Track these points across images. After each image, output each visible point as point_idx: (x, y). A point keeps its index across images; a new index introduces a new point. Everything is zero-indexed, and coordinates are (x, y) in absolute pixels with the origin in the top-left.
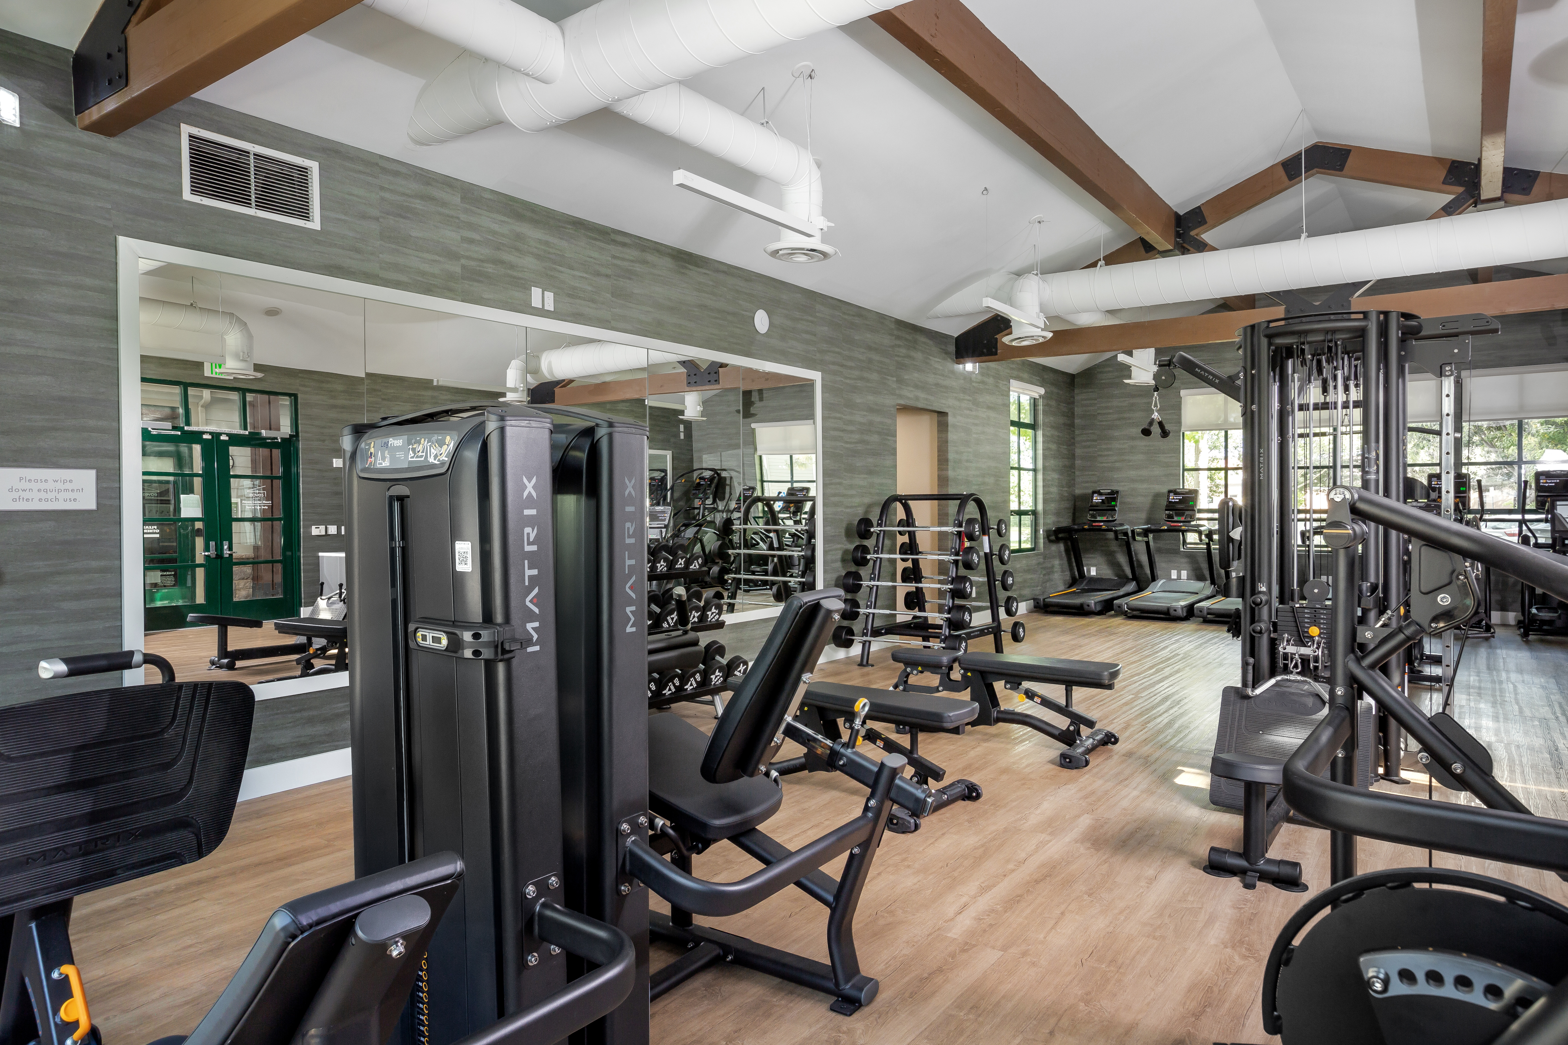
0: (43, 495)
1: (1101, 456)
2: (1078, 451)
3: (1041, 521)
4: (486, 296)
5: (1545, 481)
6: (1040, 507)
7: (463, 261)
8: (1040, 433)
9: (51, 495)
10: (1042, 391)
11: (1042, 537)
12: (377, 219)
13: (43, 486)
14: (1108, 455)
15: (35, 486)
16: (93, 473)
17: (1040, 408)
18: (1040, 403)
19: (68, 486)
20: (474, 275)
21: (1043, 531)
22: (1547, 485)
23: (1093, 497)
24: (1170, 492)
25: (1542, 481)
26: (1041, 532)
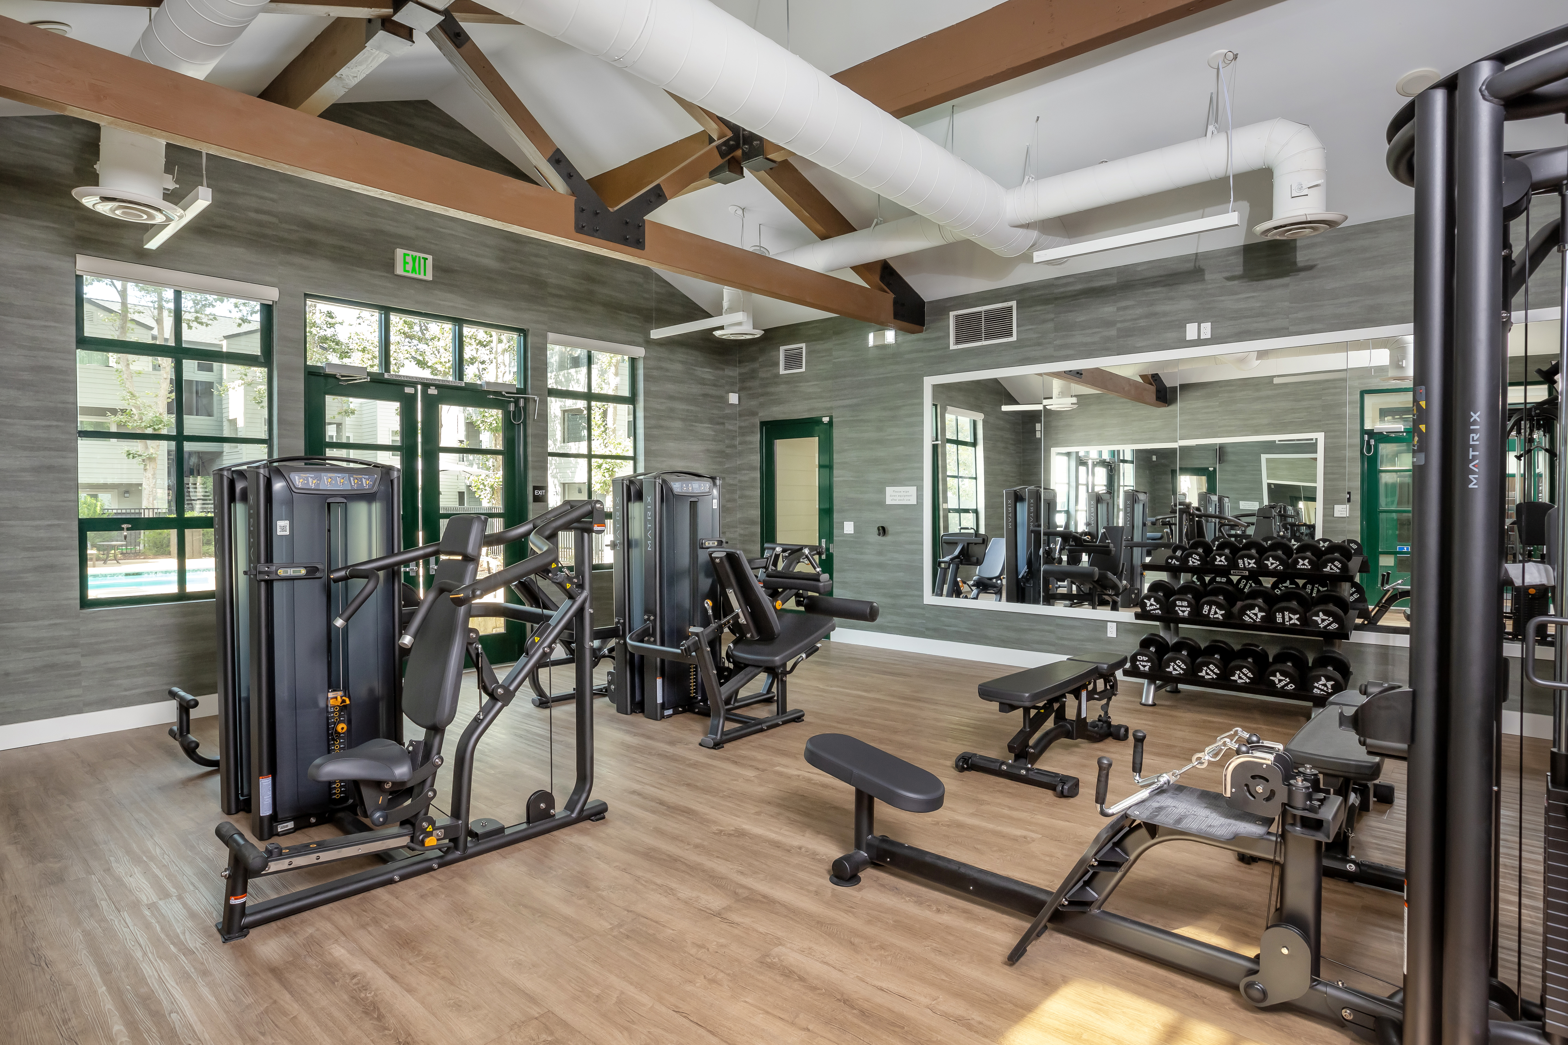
0: (900, 498)
4: (1138, 345)
7: (1119, 325)
9: (902, 498)
12: (1053, 320)
13: (900, 494)
15: (898, 494)
16: (915, 488)
19: (908, 494)
20: (1127, 333)
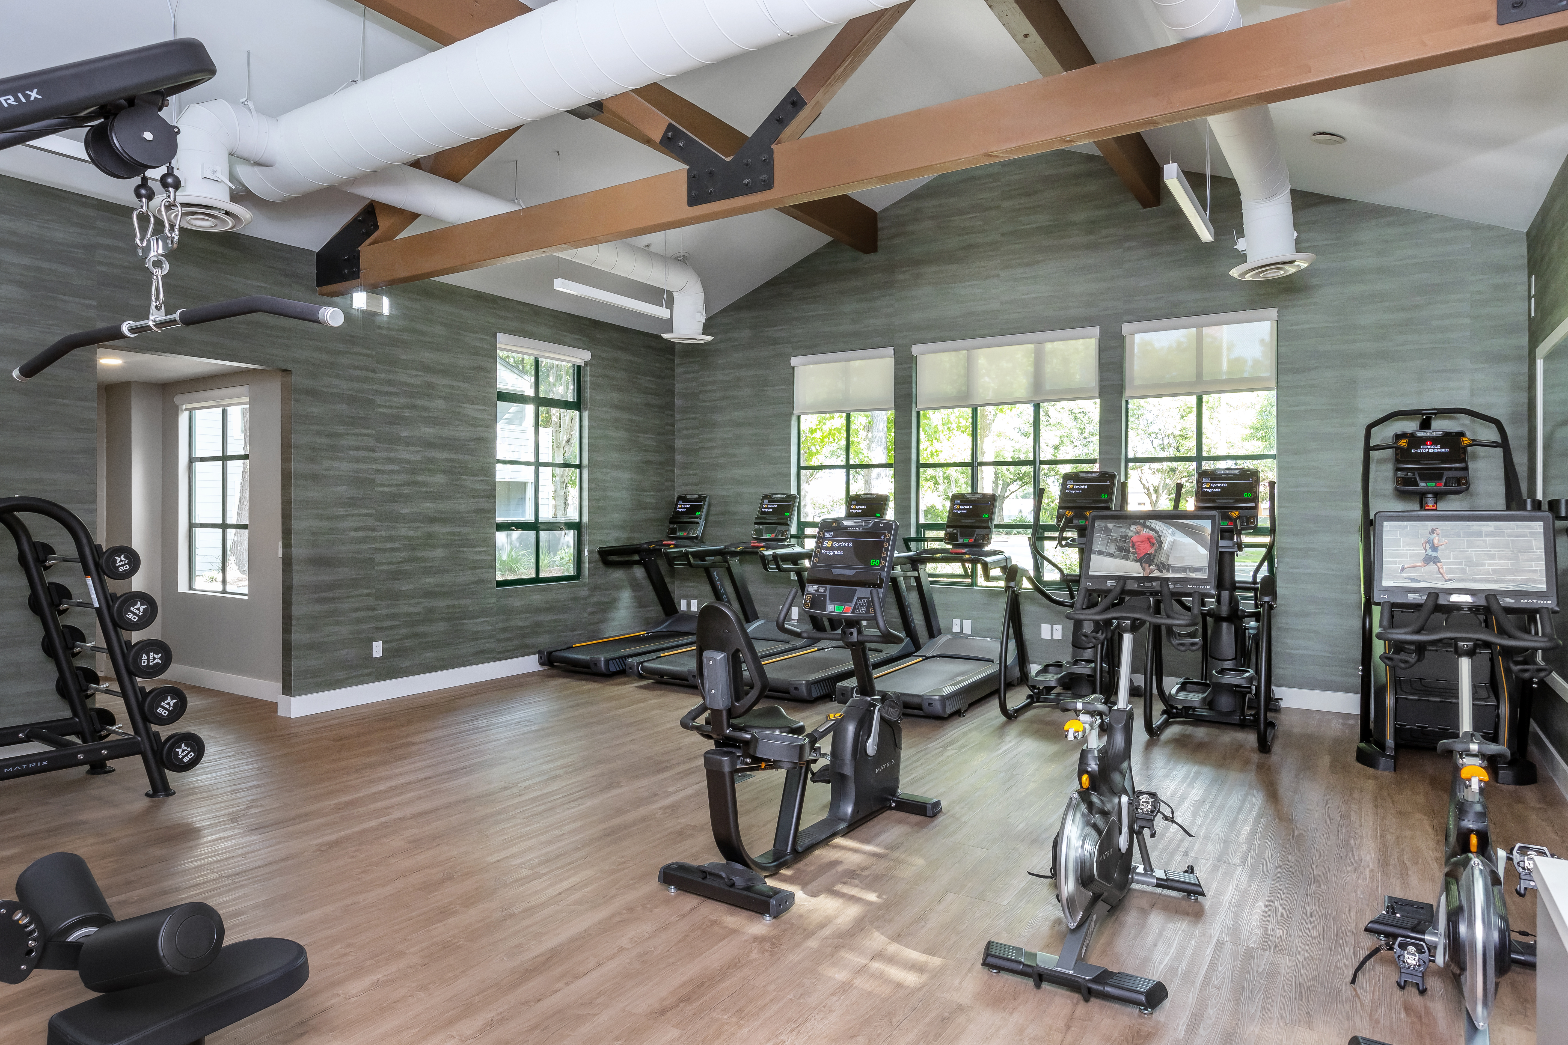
1: (705, 448)
2: (679, 443)
3: (586, 538)
5: (1208, 485)
6: (585, 519)
8: (586, 415)
10: (587, 355)
11: (587, 560)
14: (711, 448)
17: (586, 379)
18: (586, 372)
21: (589, 552)
22: (1211, 491)
23: (677, 504)
24: (764, 498)
25: (1204, 485)
26: (586, 554)
